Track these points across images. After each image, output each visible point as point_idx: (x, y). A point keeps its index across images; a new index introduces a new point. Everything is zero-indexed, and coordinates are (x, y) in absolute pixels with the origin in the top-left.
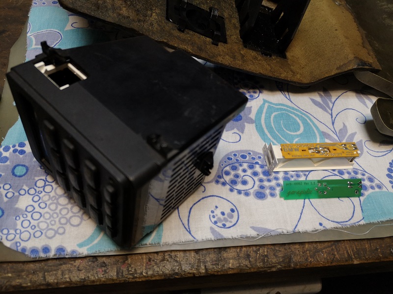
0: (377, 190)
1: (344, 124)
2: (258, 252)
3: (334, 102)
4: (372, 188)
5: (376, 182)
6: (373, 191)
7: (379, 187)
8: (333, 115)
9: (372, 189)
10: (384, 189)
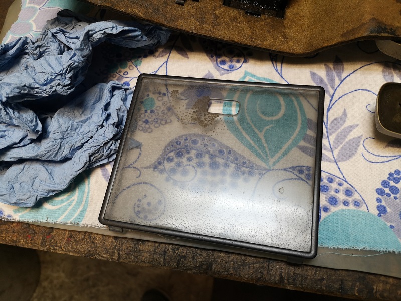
0: (352, 207)
1: (345, 111)
2: (177, 252)
3: (344, 79)
4: (346, 203)
5: (356, 196)
6: (345, 207)
7: (357, 204)
8: (334, 97)
9: (345, 205)
10: (363, 208)
